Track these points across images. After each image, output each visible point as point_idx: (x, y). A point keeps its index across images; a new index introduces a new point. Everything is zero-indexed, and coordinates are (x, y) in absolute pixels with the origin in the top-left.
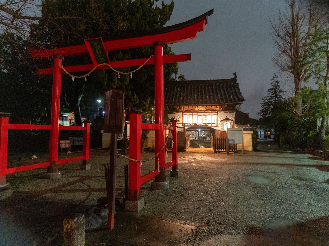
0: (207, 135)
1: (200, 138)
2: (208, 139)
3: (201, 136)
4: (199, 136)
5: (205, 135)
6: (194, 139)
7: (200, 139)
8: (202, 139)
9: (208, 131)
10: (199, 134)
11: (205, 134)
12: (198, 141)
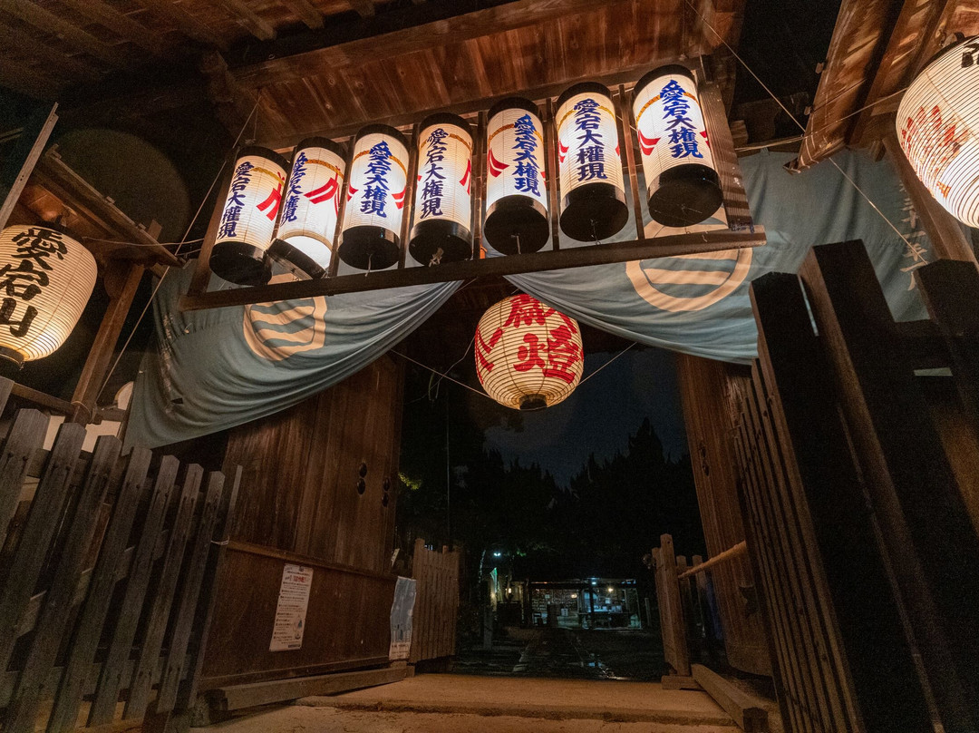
0: (627, 607)
1: (603, 622)
2: (635, 623)
3: (605, 609)
4: (592, 609)
5: (619, 607)
6: (576, 624)
7: (599, 624)
8: (606, 625)
9: (632, 585)
10: (592, 602)
11: (619, 602)
12: (591, 631)
